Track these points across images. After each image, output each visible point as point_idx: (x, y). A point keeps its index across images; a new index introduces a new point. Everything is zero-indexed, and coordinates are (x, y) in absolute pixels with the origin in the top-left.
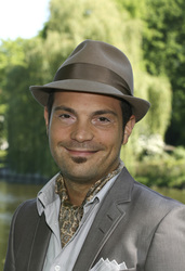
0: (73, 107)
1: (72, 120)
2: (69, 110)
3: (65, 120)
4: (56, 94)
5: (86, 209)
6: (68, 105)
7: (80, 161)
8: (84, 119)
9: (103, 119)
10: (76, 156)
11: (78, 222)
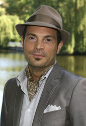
0: (35, 34)
1: (35, 40)
2: (34, 35)
3: (32, 40)
4: (28, 27)
5: (40, 83)
6: (33, 33)
7: (38, 59)
8: (40, 39)
9: (49, 40)
10: (36, 57)
11: (37, 89)
